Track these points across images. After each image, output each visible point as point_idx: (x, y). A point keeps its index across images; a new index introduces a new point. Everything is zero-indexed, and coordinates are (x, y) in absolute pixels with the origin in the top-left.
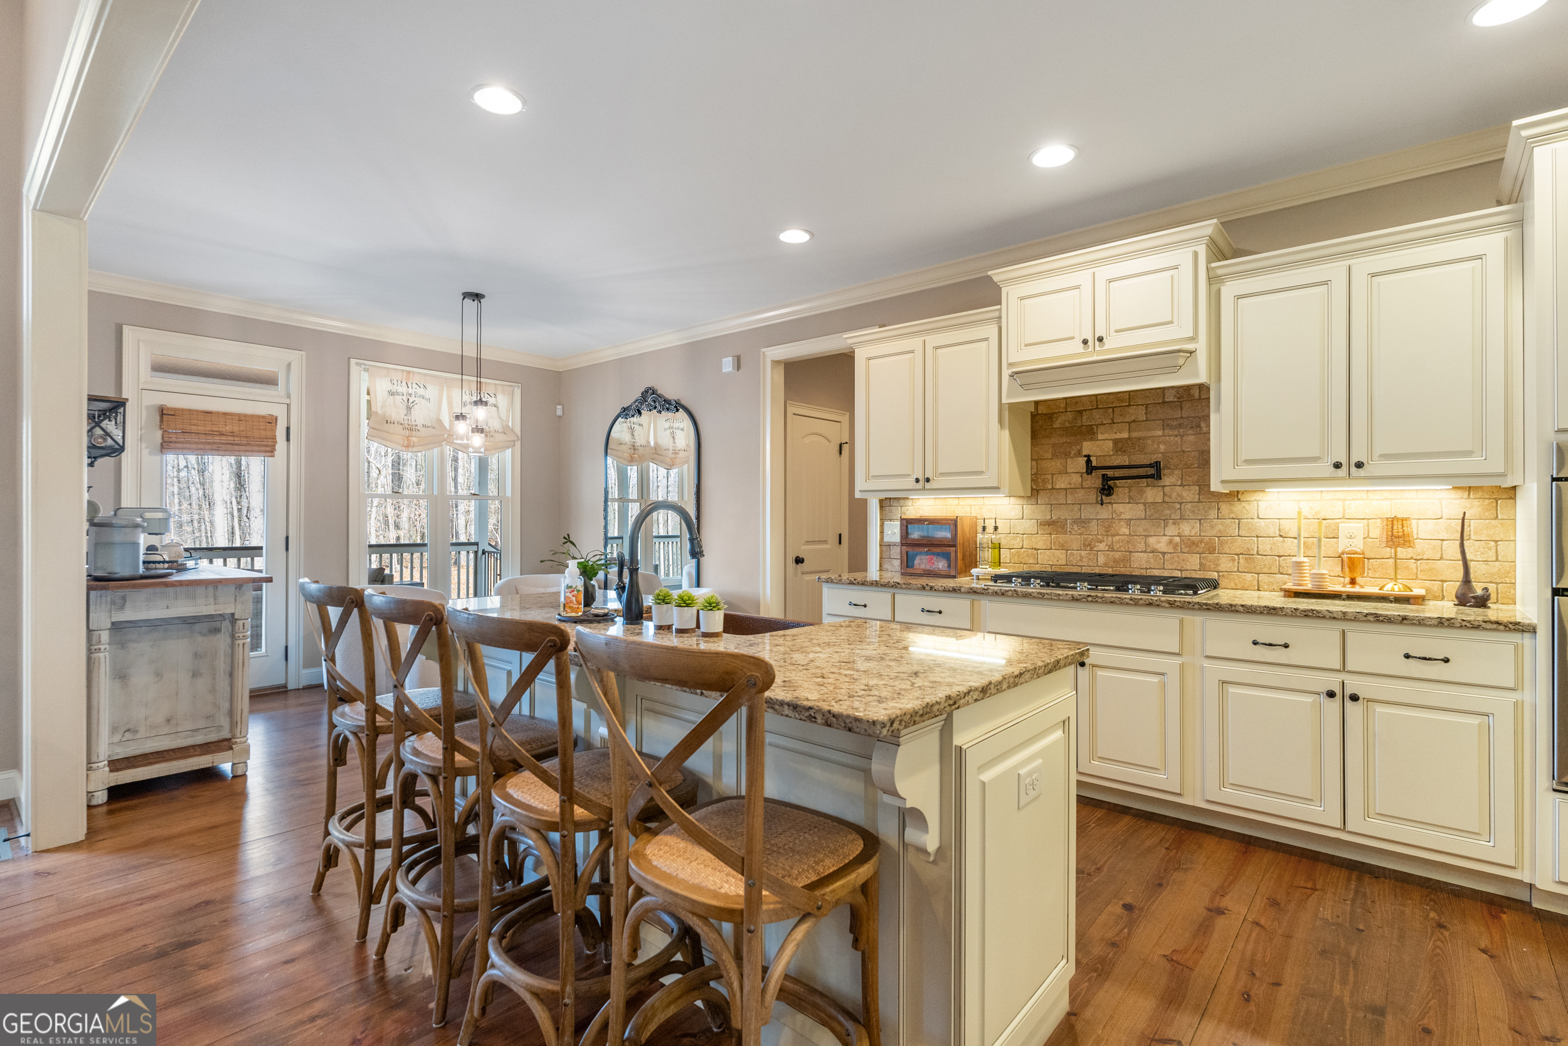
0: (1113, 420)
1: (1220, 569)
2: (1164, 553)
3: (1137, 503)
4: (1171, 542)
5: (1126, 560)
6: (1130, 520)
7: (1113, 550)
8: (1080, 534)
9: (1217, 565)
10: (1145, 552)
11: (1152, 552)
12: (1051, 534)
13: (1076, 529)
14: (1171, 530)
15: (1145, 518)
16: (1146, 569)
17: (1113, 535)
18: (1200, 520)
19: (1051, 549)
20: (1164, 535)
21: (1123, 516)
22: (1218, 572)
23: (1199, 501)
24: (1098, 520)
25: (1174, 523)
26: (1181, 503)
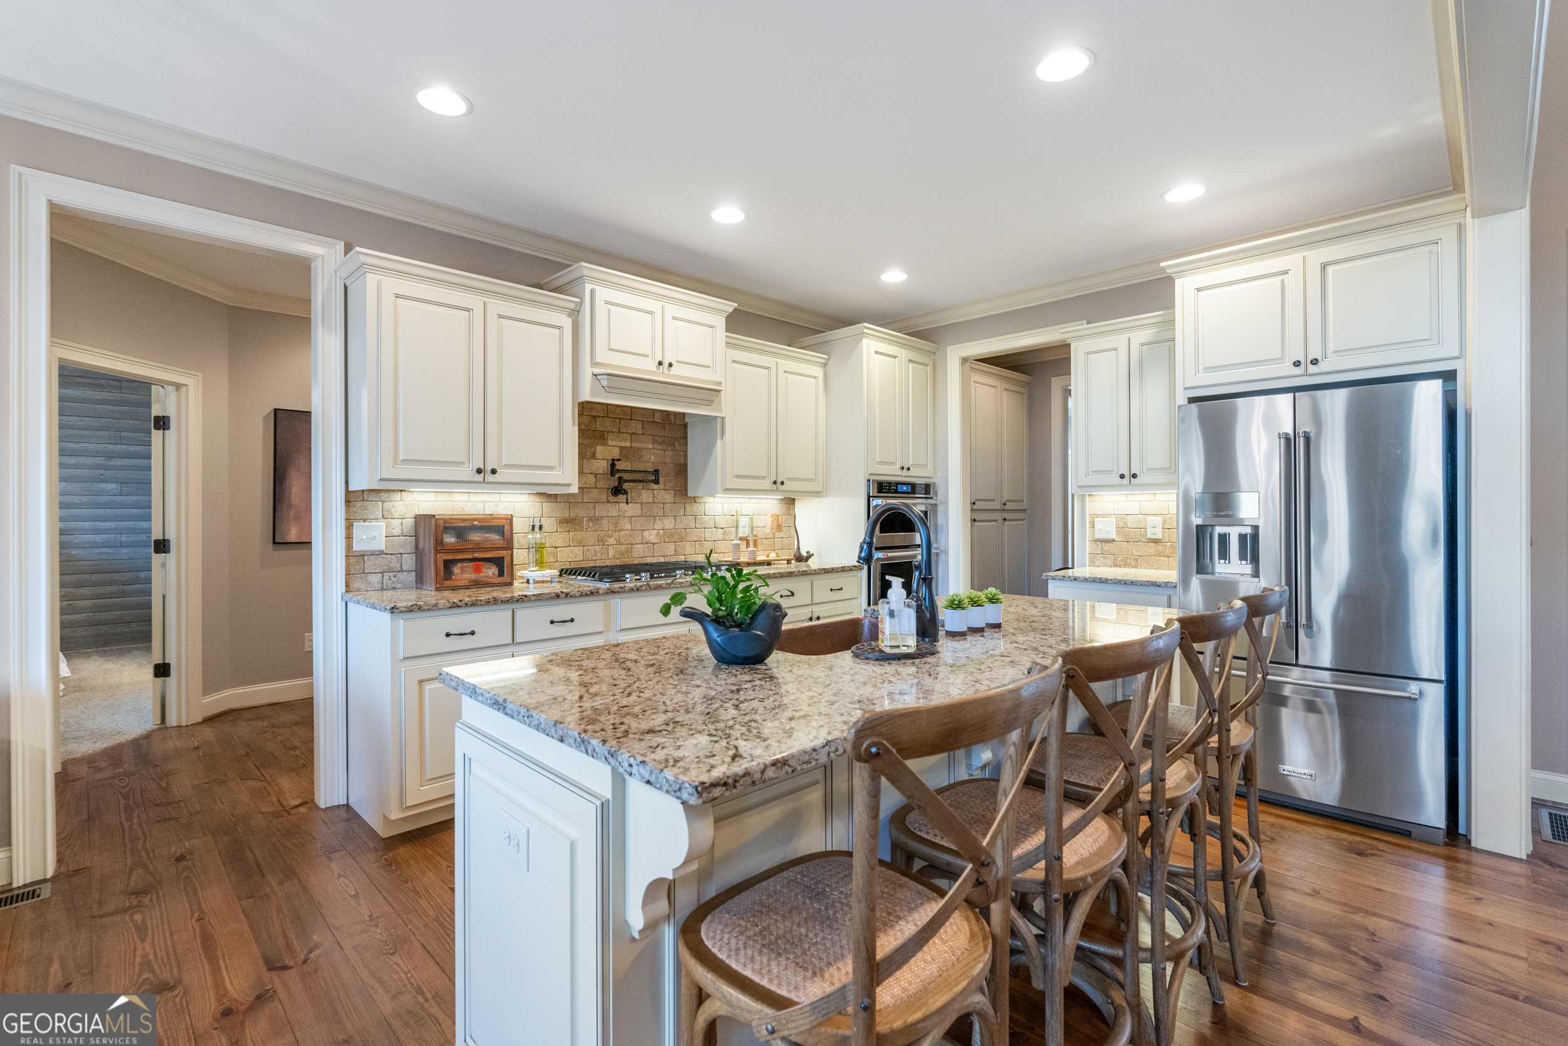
0: (619, 429)
1: (686, 553)
2: (653, 544)
3: (636, 503)
4: (658, 534)
5: (629, 552)
6: (632, 517)
7: (620, 544)
8: (595, 531)
9: (685, 550)
10: (642, 543)
11: (647, 543)
12: (569, 531)
13: (591, 526)
14: (658, 525)
15: (642, 516)
16: (643, 557)
17: (620, 531)
18: (675, 517)
19: (570, 546)
20: (654, 529)
21: (627, 514)
22: (685, 555)
23: (674, 503)
24: (608, 517)
25: (660, 520)
26: (664, 504)
